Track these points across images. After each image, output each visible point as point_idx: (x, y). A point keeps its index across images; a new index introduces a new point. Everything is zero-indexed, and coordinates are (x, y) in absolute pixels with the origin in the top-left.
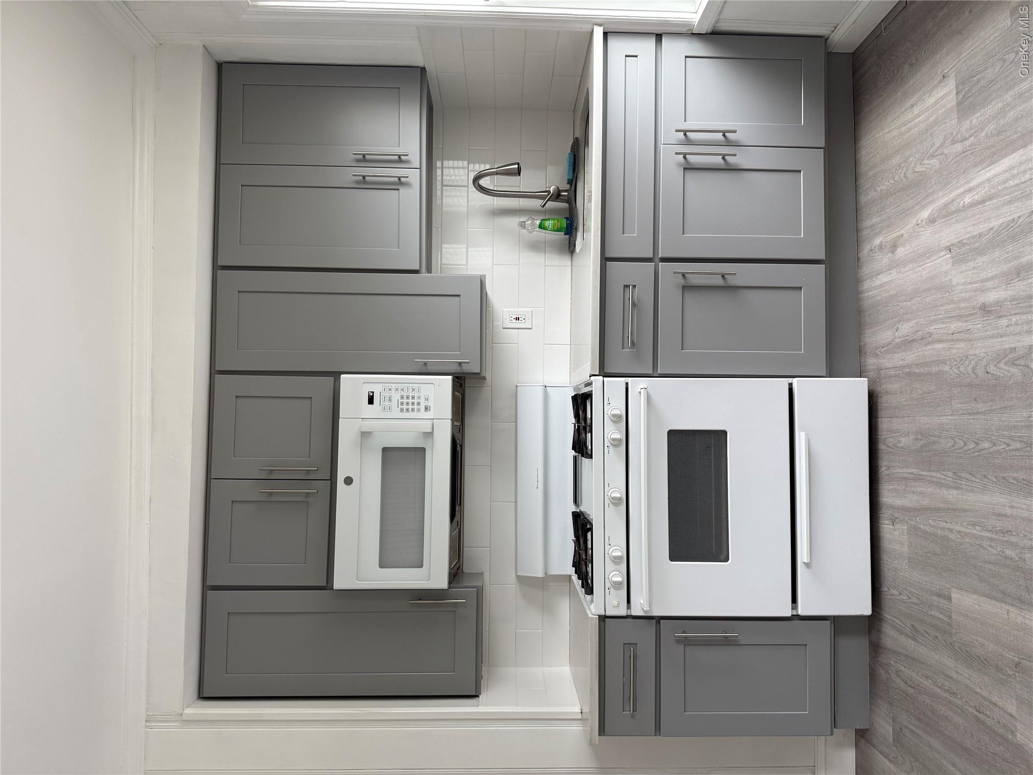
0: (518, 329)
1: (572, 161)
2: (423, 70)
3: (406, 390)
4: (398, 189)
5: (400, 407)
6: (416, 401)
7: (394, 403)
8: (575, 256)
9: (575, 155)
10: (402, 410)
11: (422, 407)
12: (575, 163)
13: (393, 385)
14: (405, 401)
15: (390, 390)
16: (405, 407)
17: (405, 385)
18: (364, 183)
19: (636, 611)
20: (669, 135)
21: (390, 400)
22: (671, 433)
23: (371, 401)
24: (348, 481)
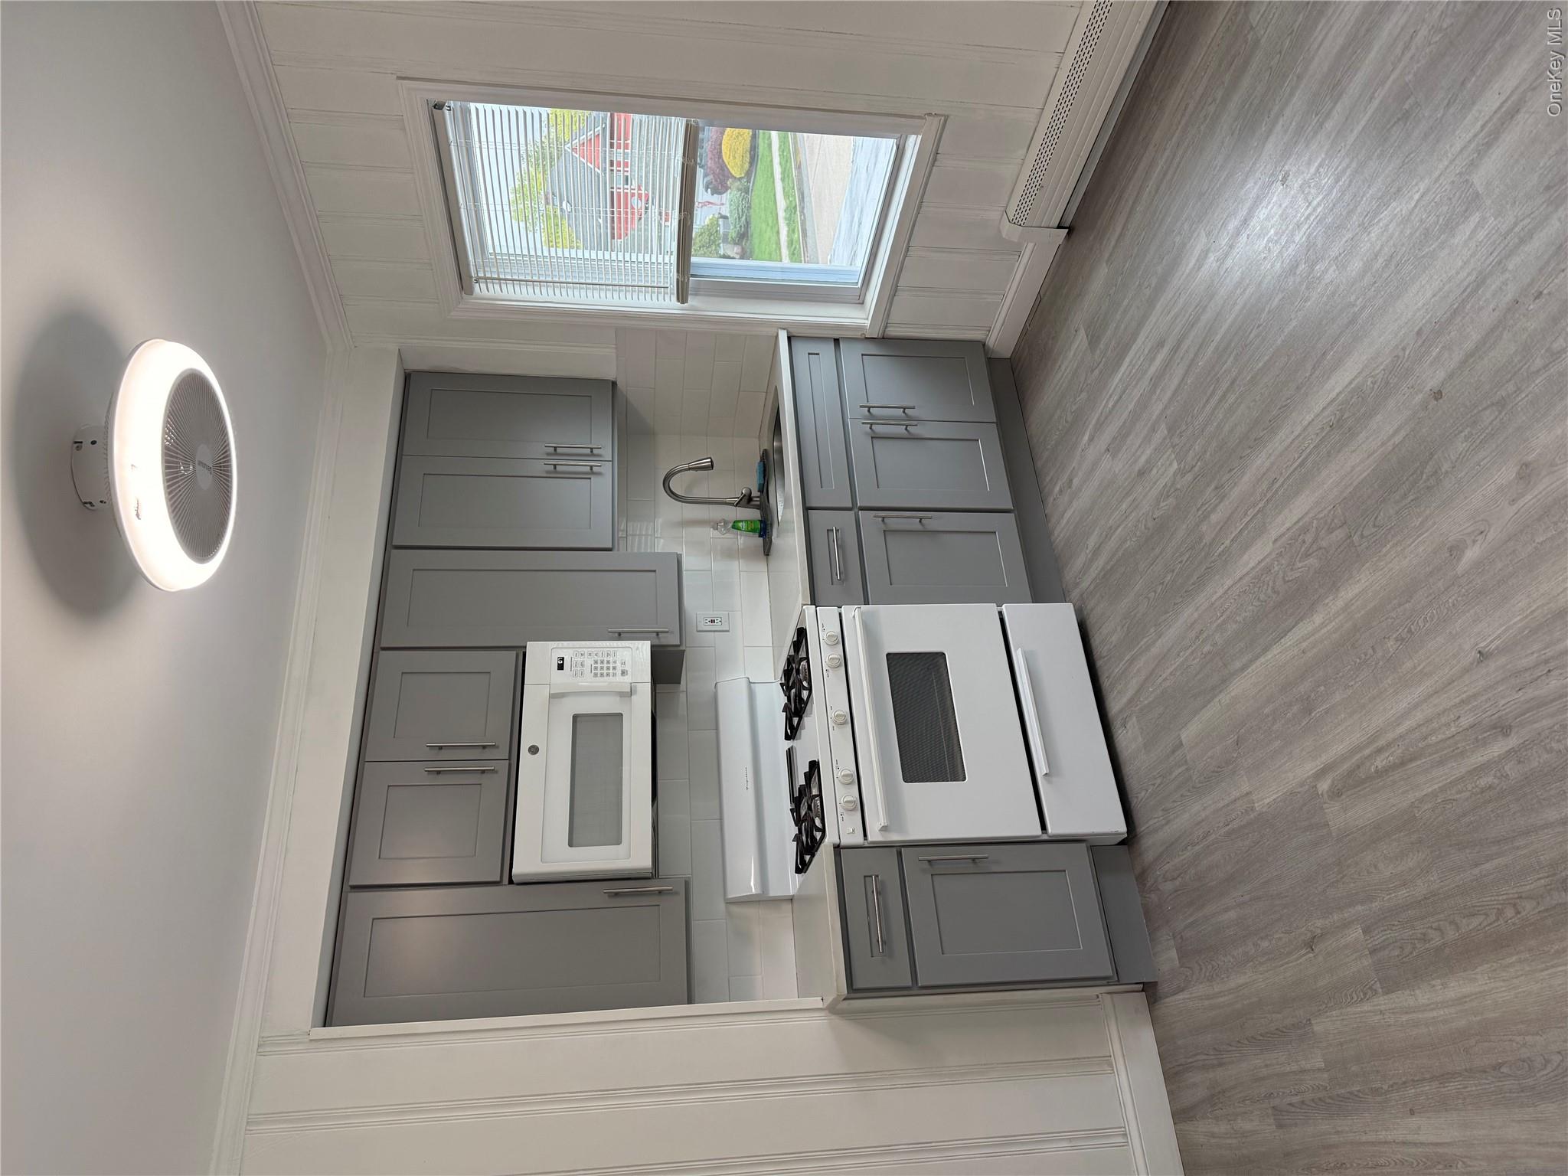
0: (714, 631)
1: (762, 469)
2: (614, 384)
3: (600, 654)
4: (590, 479)
5: (593, 671)
6: (611, 666)
7: (587, 669)
8: (770, 557)
9: (764, 464)
10: (596, 675)
11: (618, 671)
12: (765, 470)
13: (586, 650)
14: (599, 665)
15: (582, 655)
16: (599, 672)
17: (599, 649)
18: (555, 474)
19: (874, 836)
20: (854, 412)
21: (582, 665)
22: (888, 655)
23: (561, 667)
24: (534, 750)
